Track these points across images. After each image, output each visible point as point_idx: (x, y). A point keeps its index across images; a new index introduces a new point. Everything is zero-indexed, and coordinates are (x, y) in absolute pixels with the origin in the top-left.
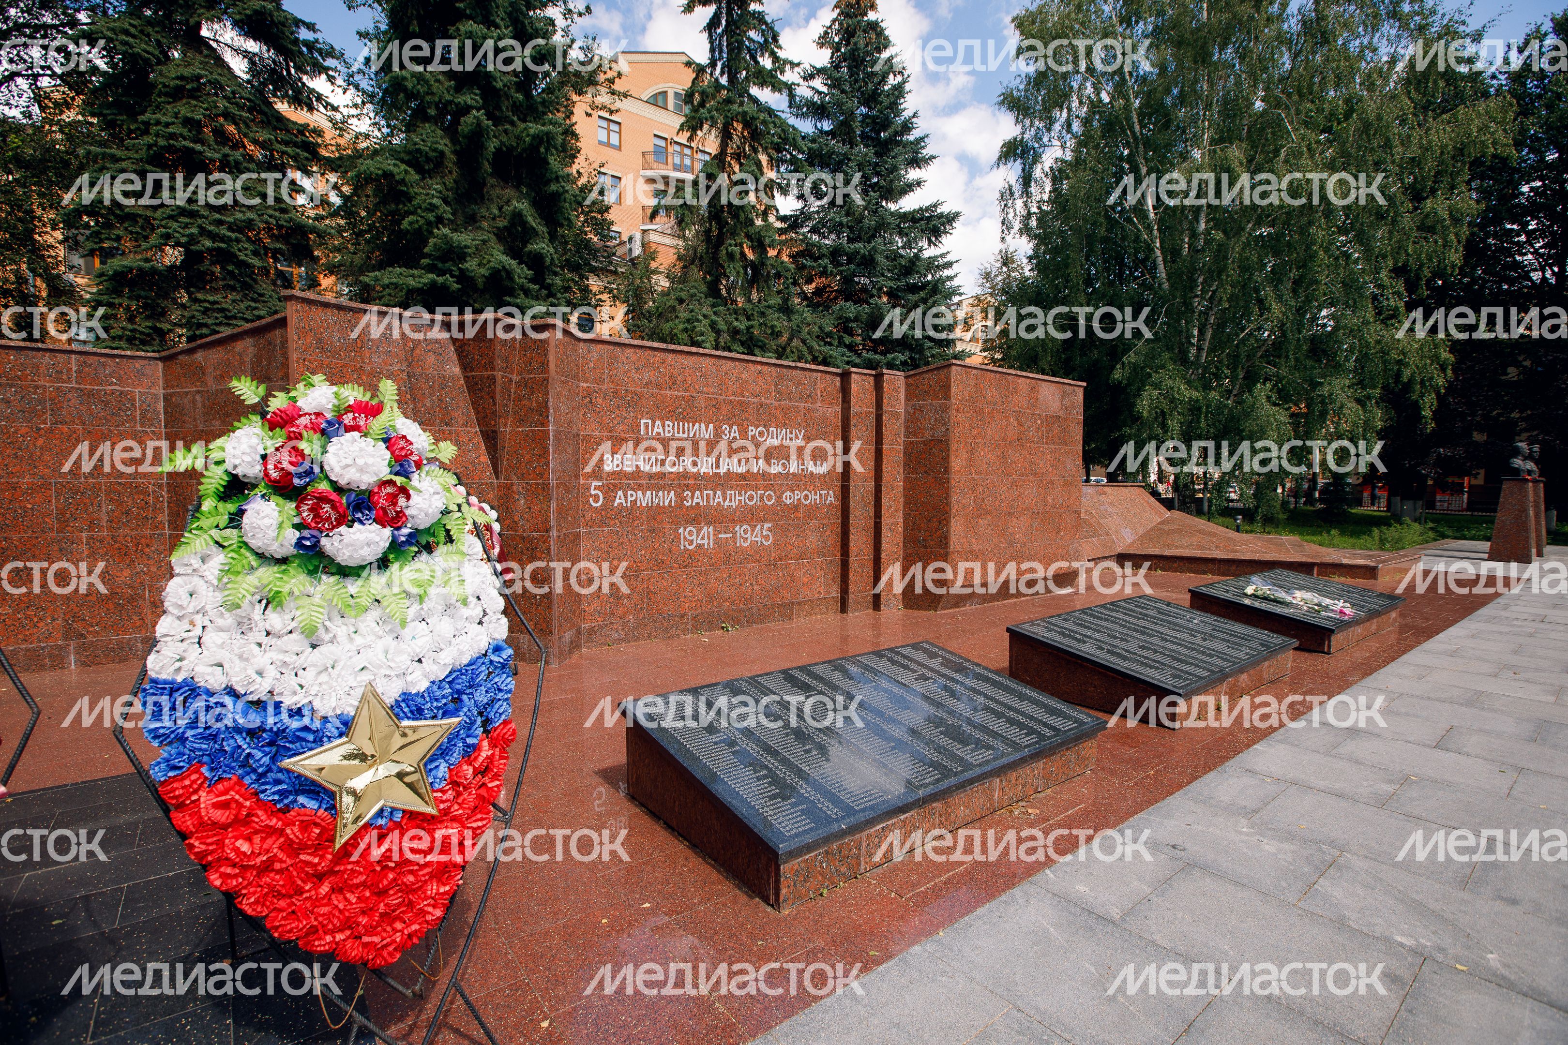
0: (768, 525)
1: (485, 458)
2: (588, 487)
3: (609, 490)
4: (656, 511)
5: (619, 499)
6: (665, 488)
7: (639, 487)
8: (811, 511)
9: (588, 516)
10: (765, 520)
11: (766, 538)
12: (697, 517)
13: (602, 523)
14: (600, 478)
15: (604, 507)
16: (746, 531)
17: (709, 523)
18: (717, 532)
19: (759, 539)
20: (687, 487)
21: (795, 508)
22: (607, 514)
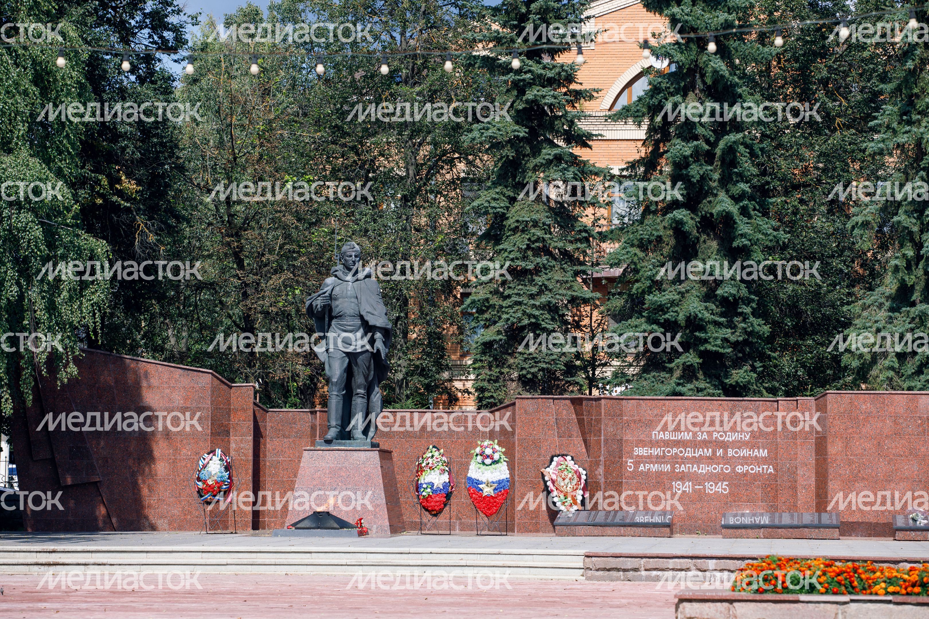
0: (725, 483)
1: (584, 450)
2: (627, 462)
3: (637, 464)
4: (659, 474)
5: (641, 468)
6: (666, 463)
7: (652, 462)
8: (756, 477)
9: (626, 475)
10: (724, 480)
11: (725, 490)
12: (682, 477)
13: (633, 478)
14: (632, 458)
15: (634, 471)
16: (711, 485)
17: (689, 481)
18: (693, 485)
19: (720, 490)
20: (677, 463)
21: (745, 475)
22: (636, 474)
